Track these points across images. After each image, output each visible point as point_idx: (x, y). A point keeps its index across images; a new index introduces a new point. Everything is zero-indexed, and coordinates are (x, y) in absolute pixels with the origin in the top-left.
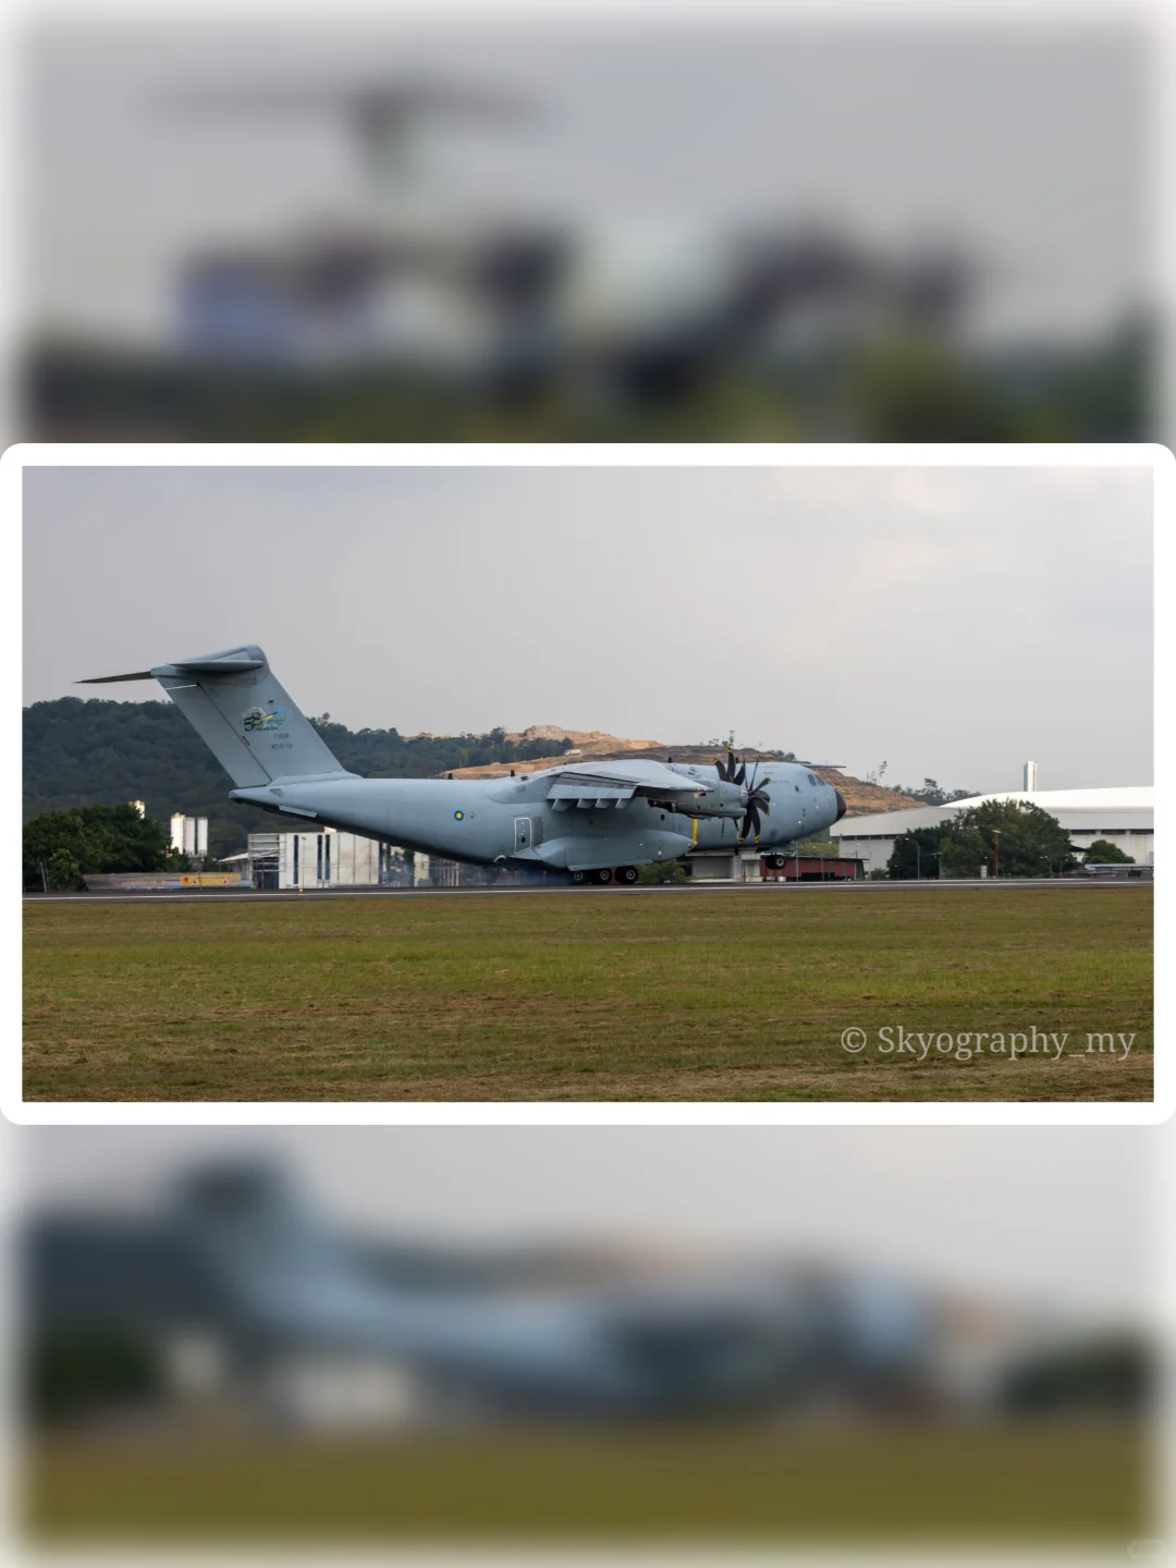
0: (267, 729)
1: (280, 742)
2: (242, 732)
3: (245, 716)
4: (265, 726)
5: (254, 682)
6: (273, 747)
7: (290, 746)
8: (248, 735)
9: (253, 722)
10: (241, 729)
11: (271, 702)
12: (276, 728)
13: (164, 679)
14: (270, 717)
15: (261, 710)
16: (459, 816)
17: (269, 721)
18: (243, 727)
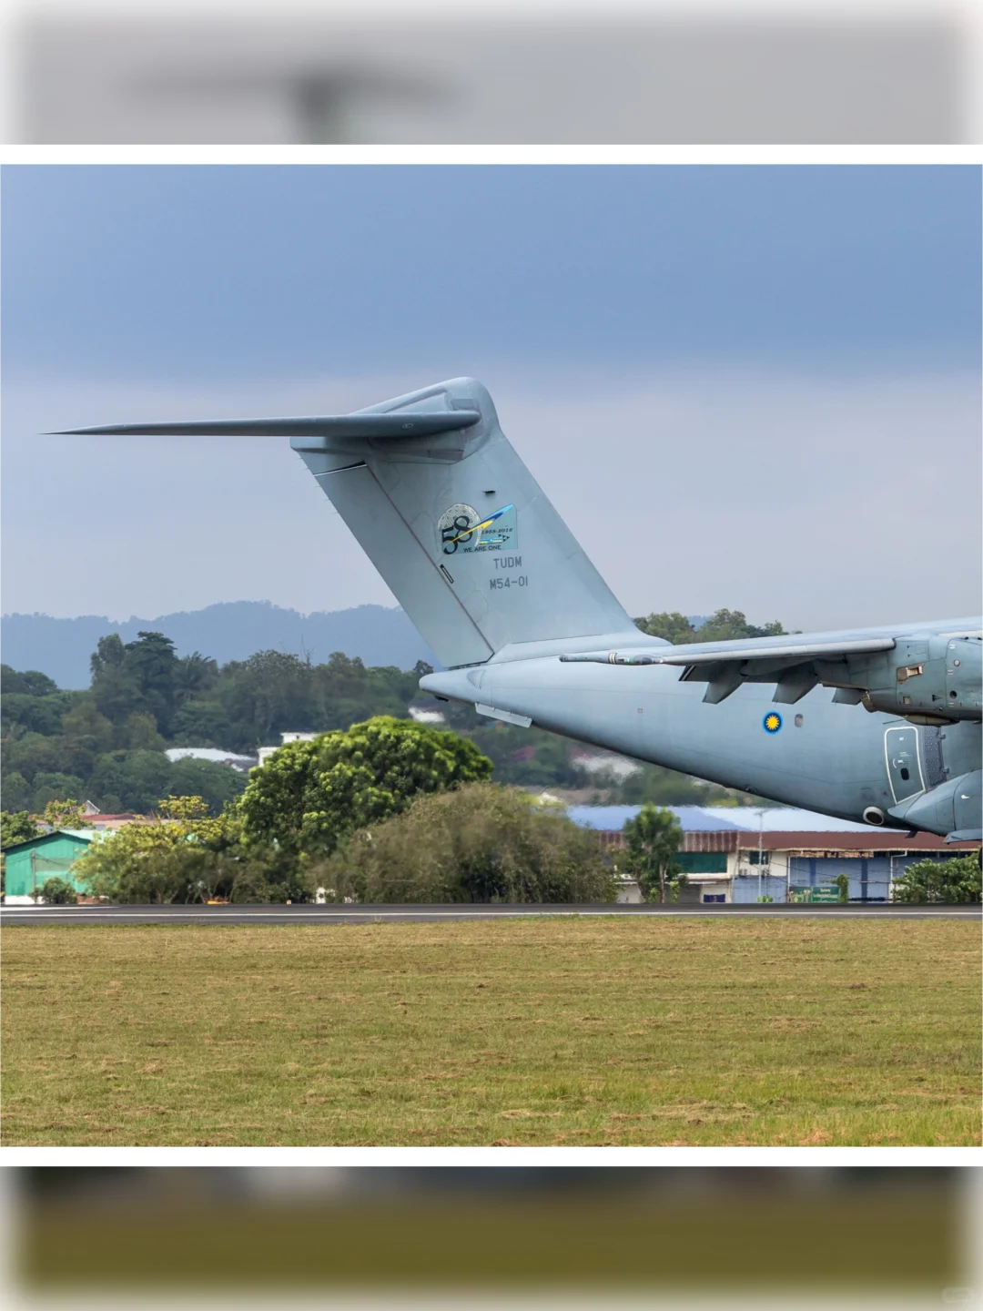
0: (481, 548)
1: (503, 573)
2: (439, 557)
3: (444, 522)
4: (477, 542)
5: (457, 455)
6: (493, 584)
7: (523, 581)
8: (448, 561)
9: (456, 536)
10: (436, 546)
11: (490, 493)
12: (498, 547)
13: (309, 455)
14: (485, 525)
15: (470, 511)
16: (773, 723)
17: (486, 532)
18: (440, 546)
